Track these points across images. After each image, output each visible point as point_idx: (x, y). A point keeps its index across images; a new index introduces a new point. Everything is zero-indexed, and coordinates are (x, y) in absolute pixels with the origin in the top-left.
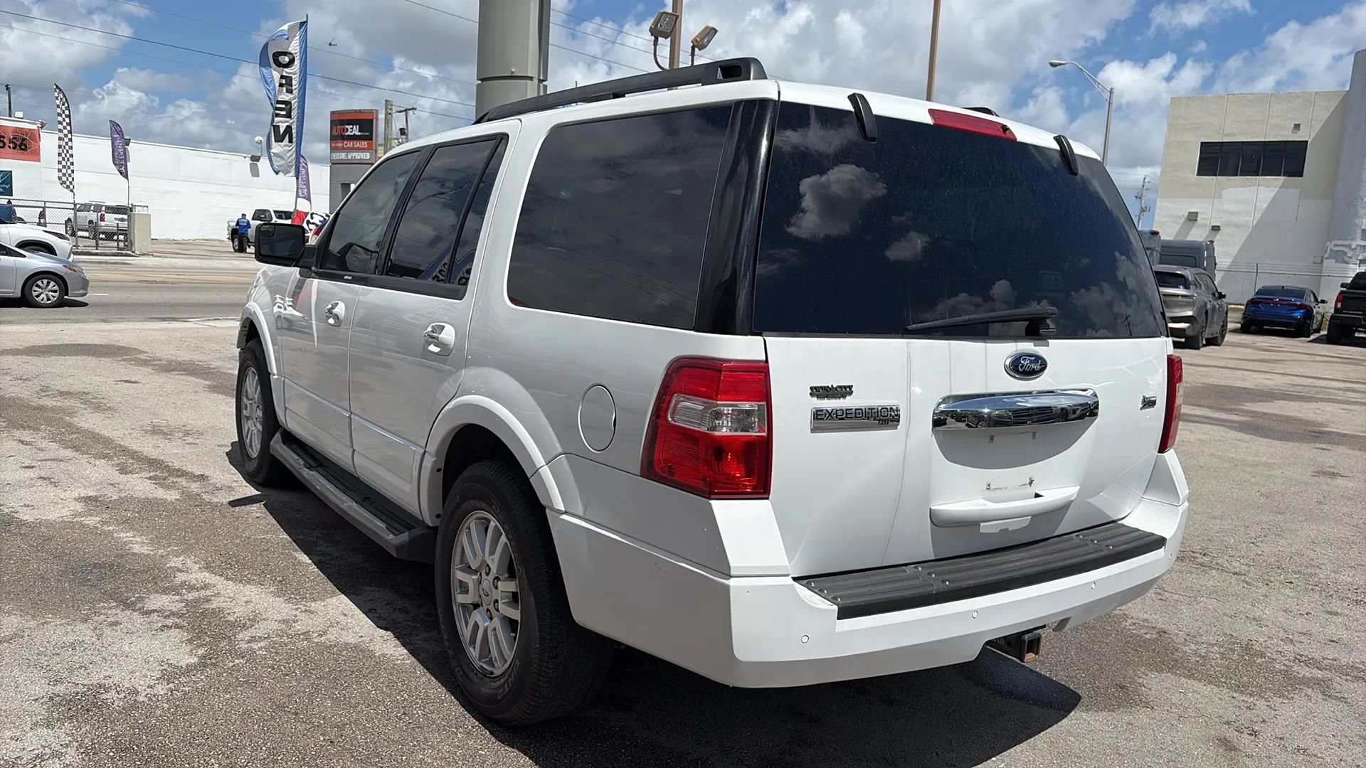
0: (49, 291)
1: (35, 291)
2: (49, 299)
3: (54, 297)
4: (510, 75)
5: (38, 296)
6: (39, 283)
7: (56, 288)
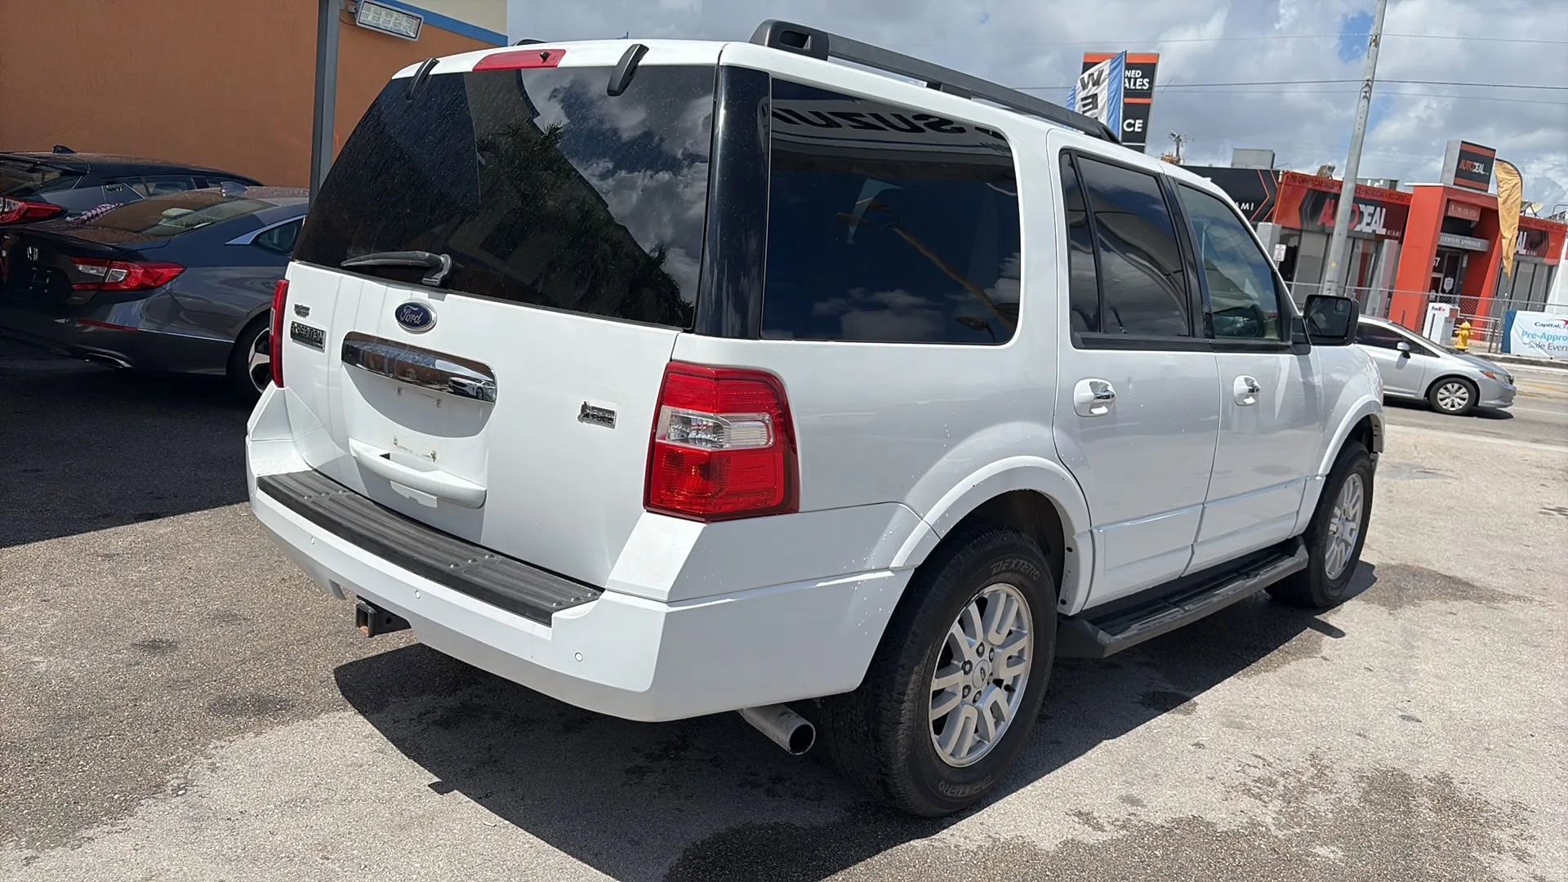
0: (1457, 397)
1: (1441, 393)
2: (1453, 406)
3: (1460, 405)
5: (1442, 400)
6: (1449, 386)
7: (1467, 396)
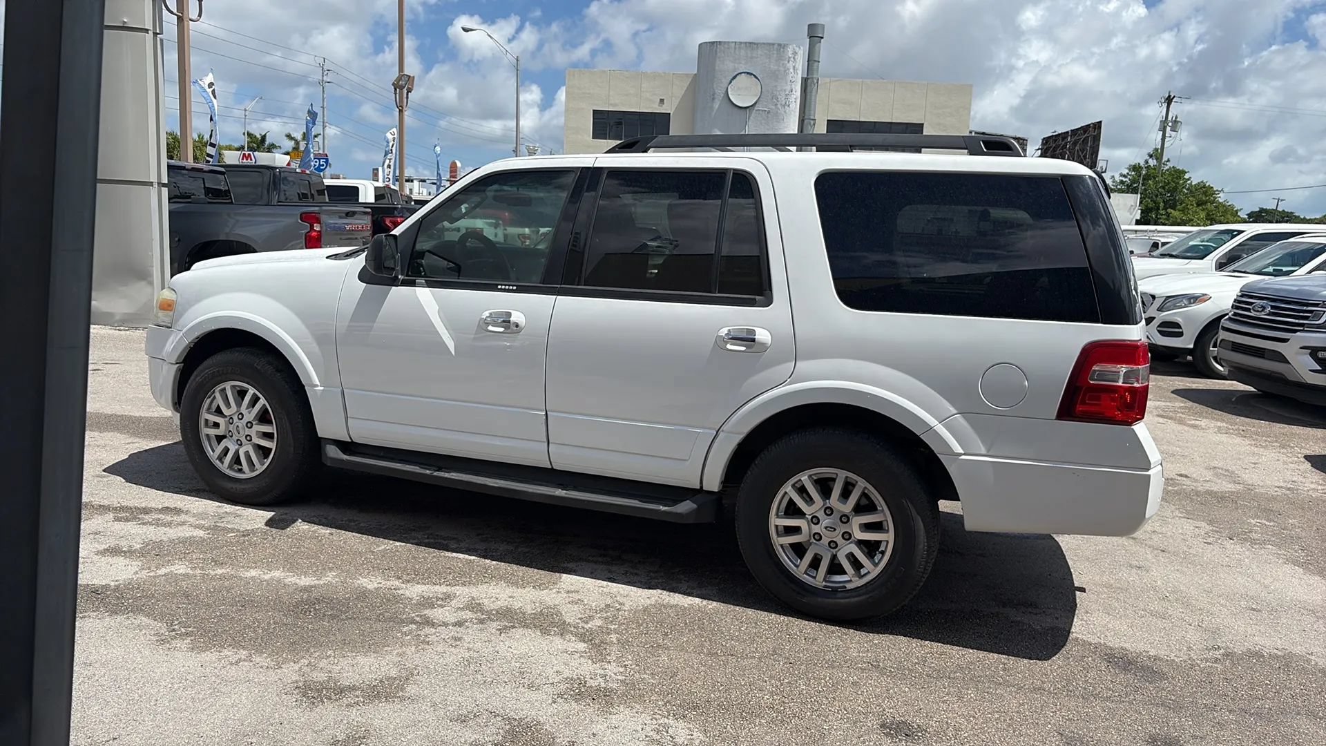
4: (121, 25)
